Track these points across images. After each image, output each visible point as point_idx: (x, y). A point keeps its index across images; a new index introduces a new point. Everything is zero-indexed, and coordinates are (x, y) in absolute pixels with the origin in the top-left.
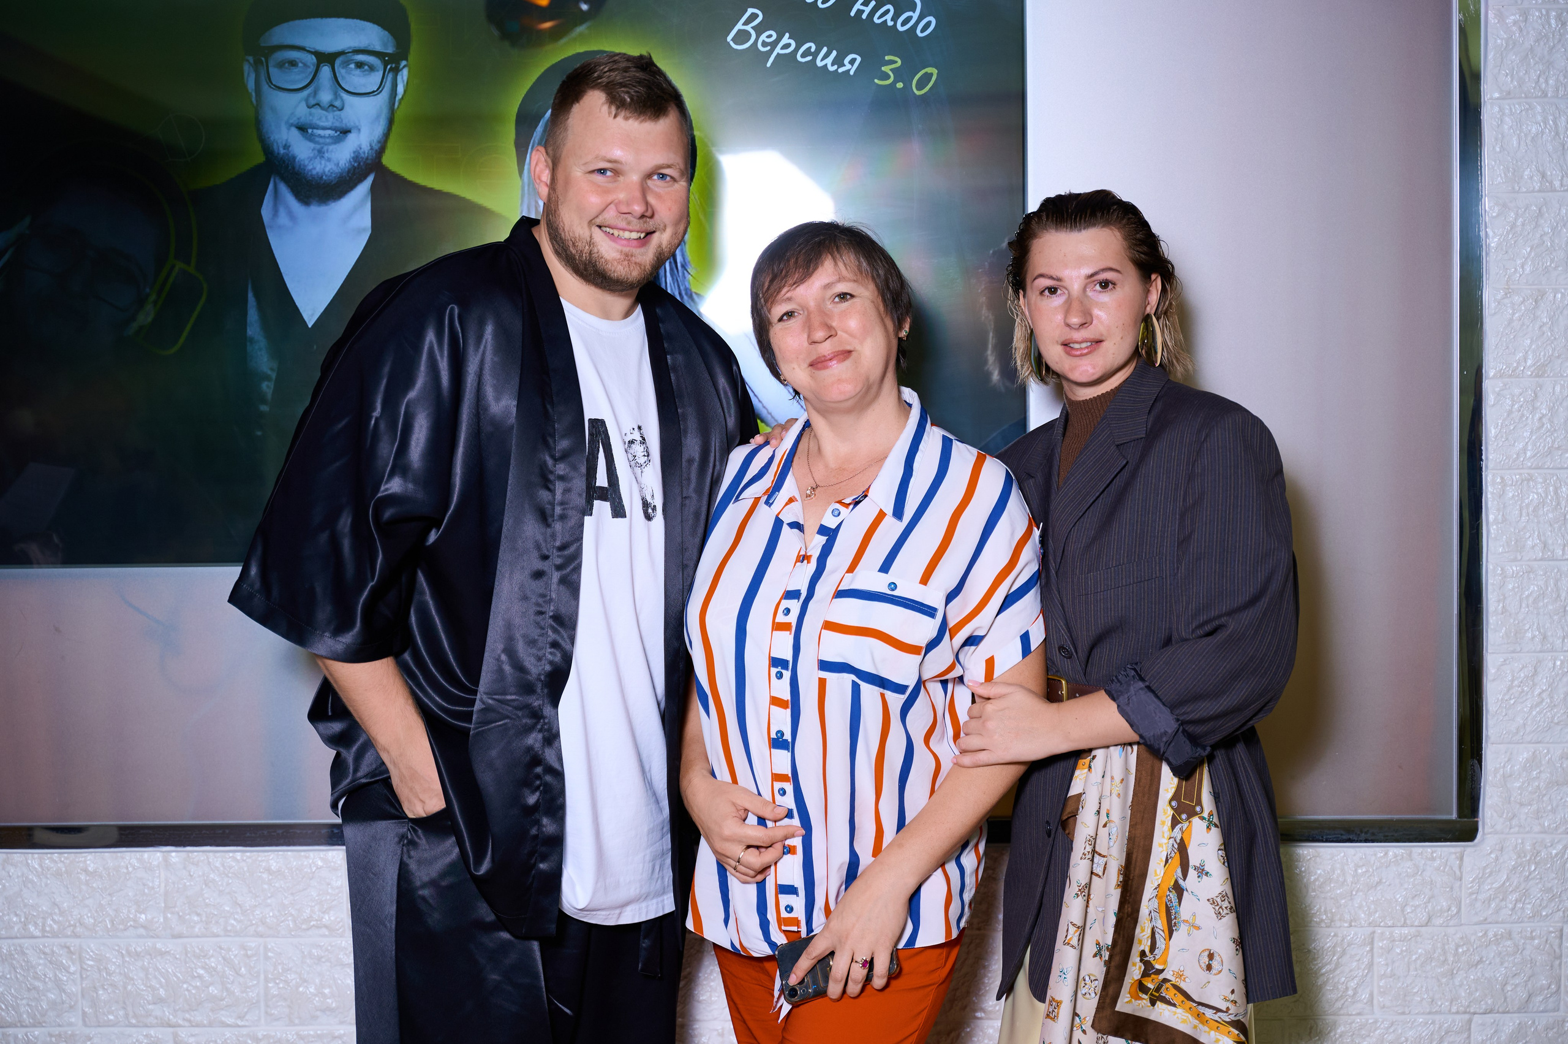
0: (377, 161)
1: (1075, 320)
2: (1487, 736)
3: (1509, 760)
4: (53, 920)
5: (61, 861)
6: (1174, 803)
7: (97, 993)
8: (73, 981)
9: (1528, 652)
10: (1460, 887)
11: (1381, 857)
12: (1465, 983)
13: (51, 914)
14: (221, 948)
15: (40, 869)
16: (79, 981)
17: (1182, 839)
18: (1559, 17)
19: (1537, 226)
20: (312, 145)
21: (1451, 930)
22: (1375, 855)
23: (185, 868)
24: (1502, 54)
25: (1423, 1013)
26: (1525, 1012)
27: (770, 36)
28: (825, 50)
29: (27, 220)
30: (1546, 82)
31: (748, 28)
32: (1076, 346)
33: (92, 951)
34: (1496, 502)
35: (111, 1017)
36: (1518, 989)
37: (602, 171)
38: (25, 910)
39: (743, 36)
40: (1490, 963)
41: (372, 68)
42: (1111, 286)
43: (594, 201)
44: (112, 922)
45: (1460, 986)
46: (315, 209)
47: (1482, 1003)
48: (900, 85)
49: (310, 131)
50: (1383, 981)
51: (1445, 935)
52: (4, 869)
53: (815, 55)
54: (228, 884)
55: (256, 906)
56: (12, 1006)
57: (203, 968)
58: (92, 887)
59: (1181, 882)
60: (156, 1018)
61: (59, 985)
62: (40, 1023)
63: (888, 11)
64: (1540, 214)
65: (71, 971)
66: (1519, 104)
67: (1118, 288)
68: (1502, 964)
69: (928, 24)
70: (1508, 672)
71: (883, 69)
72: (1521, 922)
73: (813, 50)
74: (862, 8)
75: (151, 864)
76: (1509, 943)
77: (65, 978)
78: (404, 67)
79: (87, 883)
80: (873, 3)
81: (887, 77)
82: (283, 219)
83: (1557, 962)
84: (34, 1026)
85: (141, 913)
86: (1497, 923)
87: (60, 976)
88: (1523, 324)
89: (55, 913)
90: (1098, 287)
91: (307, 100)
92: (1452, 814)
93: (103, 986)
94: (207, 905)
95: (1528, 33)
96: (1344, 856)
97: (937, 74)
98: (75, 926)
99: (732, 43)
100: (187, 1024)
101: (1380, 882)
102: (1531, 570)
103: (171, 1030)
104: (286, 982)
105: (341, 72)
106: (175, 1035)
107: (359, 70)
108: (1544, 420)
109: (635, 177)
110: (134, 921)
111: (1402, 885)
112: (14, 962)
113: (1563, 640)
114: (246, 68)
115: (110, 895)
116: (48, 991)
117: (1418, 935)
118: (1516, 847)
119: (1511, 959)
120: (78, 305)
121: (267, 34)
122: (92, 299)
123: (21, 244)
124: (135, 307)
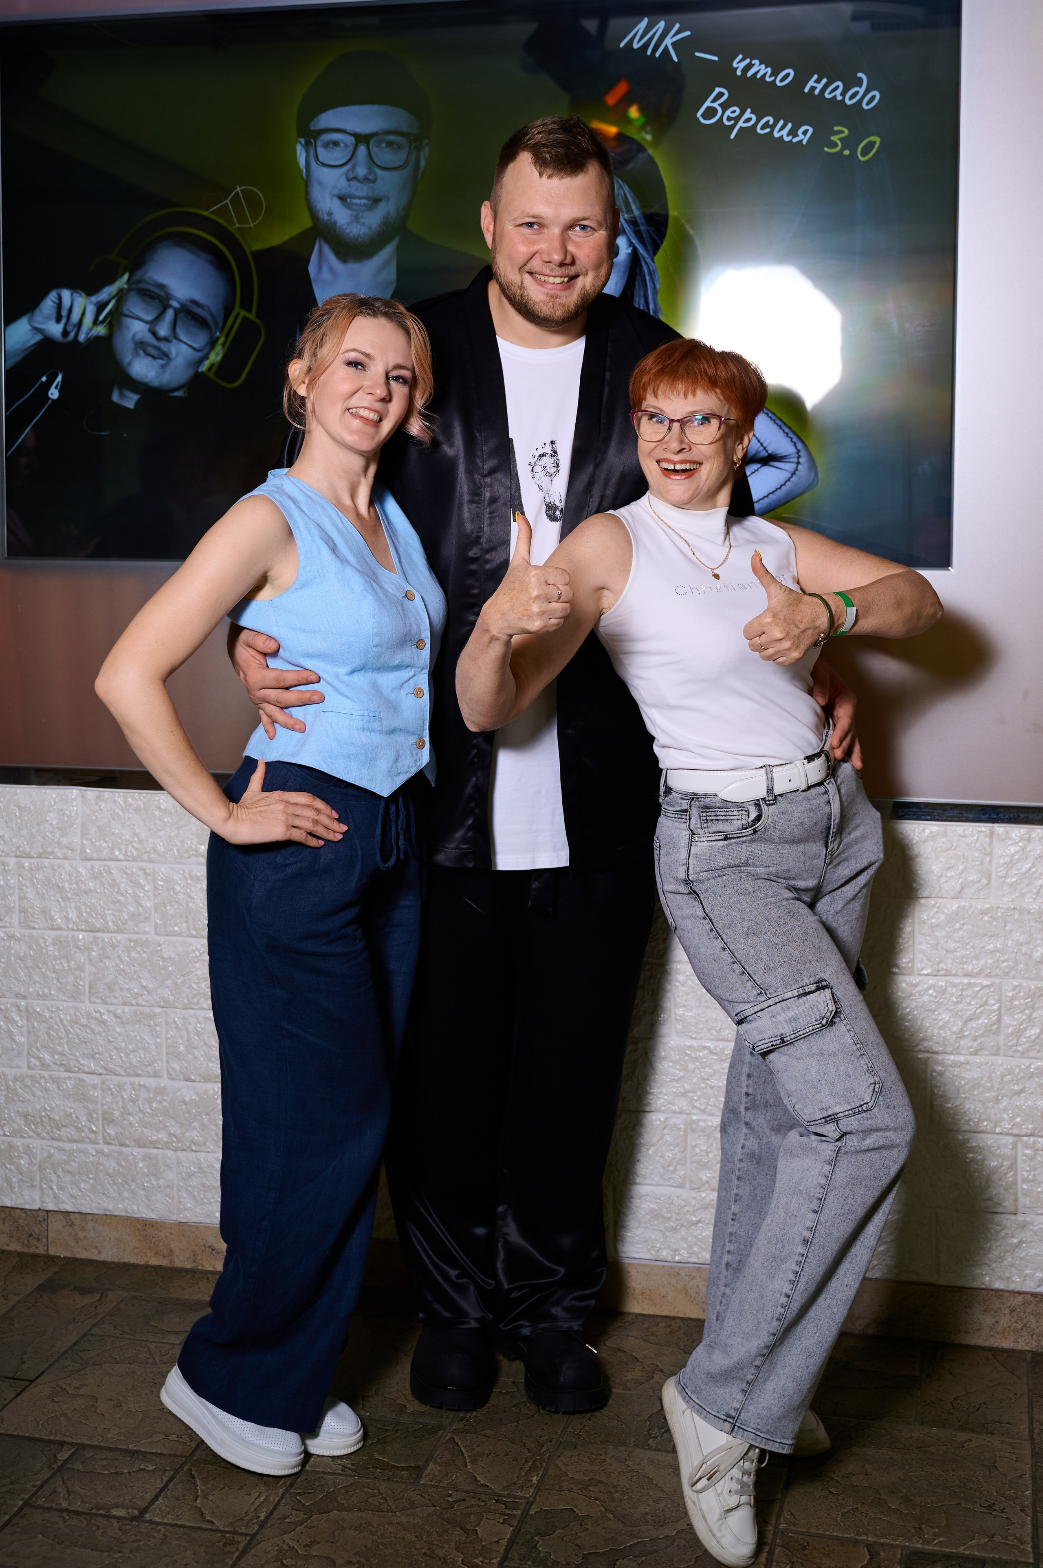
0: (402, 225)
4: (133, 847)
5: (140, 800)
7: (166, 908)
8: (148, 897)
13: (132, 842)
15: (124, 805)
16: (152, 898)
20: (350, 212)
27: (734, 112)
28: (781, 122)
31: (715, 105)
33: (162, 874)
35: (176, 929)
37: (530, 225)
38: (112, 838)
39: (710, 112)
41: (400, 147)
43: (523, 250)
44: (178, 850)
46: (352, 266)
48: (847, 152)
49: (348, 200)
52: (97, 804)
53: (773, 127)
56: (101, 915)
58: (164, 821)
61: (136, 898)
62: (122, 930)
63: (837, 87)
65: (146, 889)
69: (873, 97)
71: (832, 138)
73: (771, 123)
74: (815, 85)
77: (141, 895)
78: (426, 145)
79: (160, 818)
80: (824, 81)
81: (836, 145)
82: (326, 275)
84: (117, 932)
85: (201, 844)
87: (138, 893)
89: (135, 842)
91: (346, 175)
93: (170, 903)
97: (881, 142)
98: (149, 852)
99: (700, 119)
105: (374, 150)
107: (388, 148)
109: (556, 230)
110: (195, 850)
112: (103, 880)
115: (177, 828)
116: (129, 904)
120: (164, 346)
121: (316, 120)
122: (175, 341)
123: (121, 297)
124: (208, 348)
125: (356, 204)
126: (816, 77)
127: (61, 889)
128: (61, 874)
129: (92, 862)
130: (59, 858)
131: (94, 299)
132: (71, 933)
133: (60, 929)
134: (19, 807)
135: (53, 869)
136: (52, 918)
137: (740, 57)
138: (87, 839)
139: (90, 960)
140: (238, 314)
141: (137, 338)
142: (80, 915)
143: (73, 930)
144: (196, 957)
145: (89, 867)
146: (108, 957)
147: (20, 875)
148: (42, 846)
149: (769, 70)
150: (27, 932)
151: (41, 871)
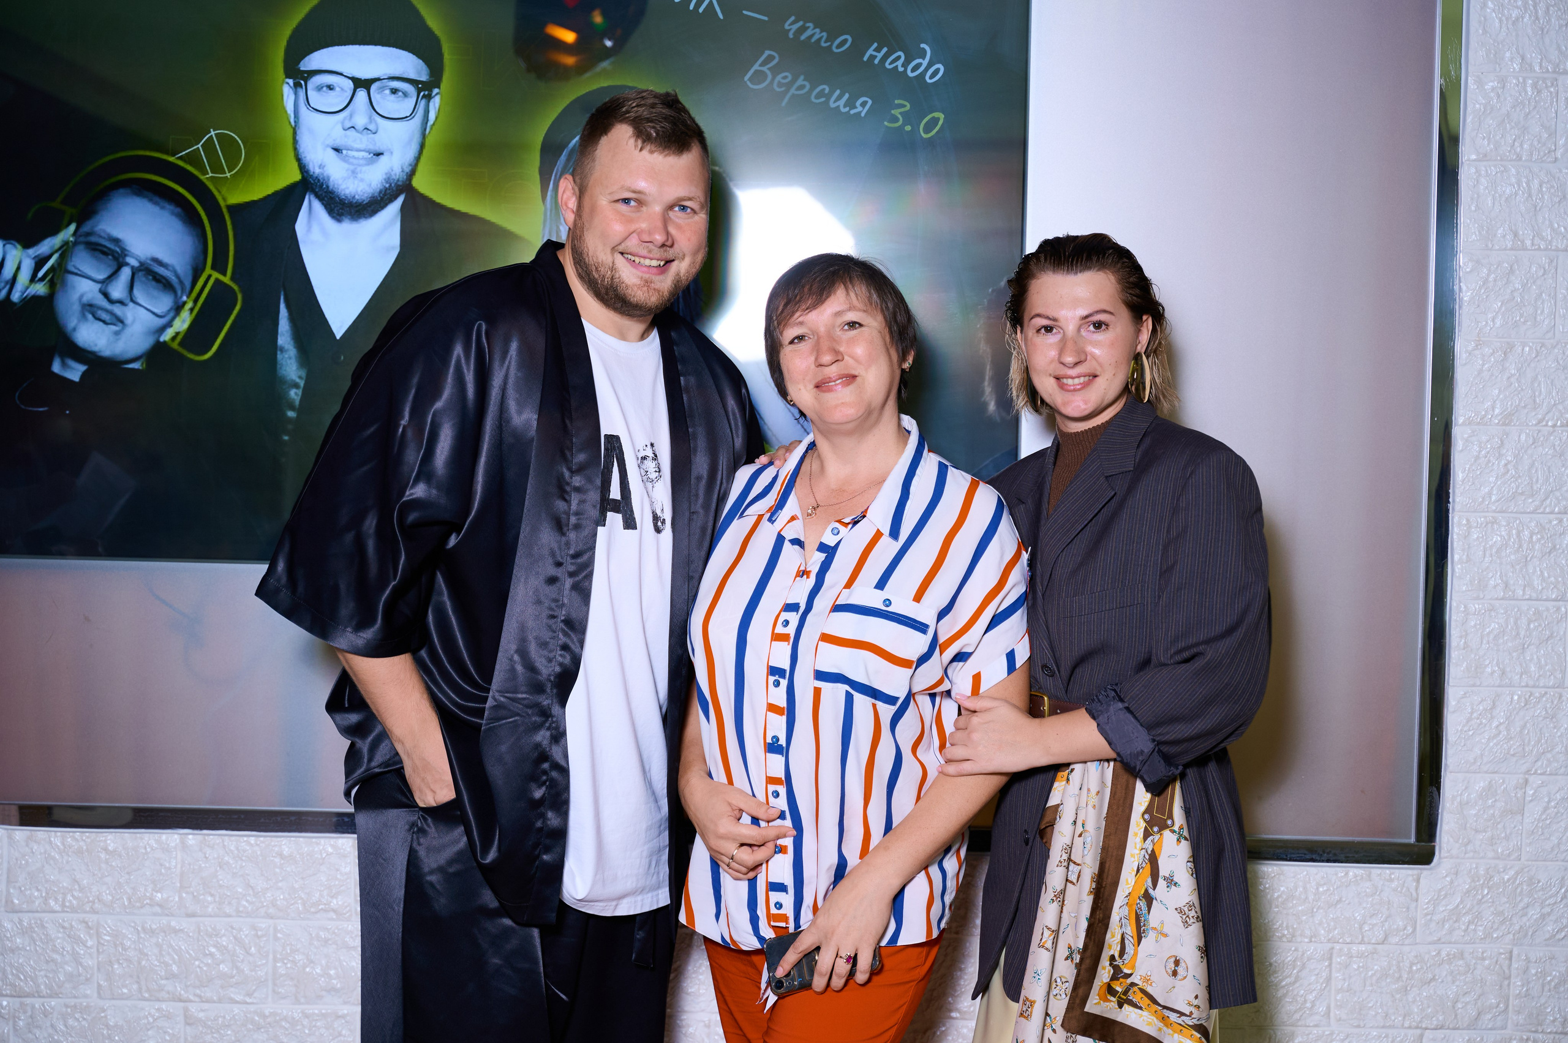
0: (408, 183)
1: (1069, 359)
2: (1446, 765)
3: (1466, 788)
4: (73, 896)
5: (83, 840)
6: (1147, 816)
7: (112, 967)
8: (90, 954)
9: (1487, 686)
10: (1416, 907)
11: (1342, 877)
12: (1418, 999)
13: (71, 890)
14: (232, 928)
15: (62, 847)
16: (95, 955)
17: (1153, 851)
18: (1535, 86)
19: (1508, 282)
20: (346, 166)
21: (1406, 949)
22: (1336, 874)
23: (201, 850)
24: (1479, 119)
25: (1377, 1027)
26: (1475, 1029)
27: (785, 78)
28: (838, 92)
29: (72, 228)
30: (1521, 145)
31: (765, 69)
32: (1070, 382)
33: (109, 927)
34: (1461, 543)
35: (125, 991)
36: (1469, 1007)
37: (626, 201)
38: (46, 886)
39: (759, 77)
40: (1442, 982)
41: (405, 95)
42: (1104, 327)
43: (618, 229)
44: (129, 899)
45: (1414, 1002)
46: (347, 226)
47: (1434, 1019)
48: (908, 128)
49: (344, 152)
50: (1340, 995)
51: (1400, 953)
52: (27, 845)
53: (828, 96)
54: (241, 867)
55: (267, 889)
56: (31, 977)
57: (215, 946)
58: (111, 866)
59: (1151, 891)
60: (168, 993)
61: (76, 959)
62: (57, 994)
63: (899, 58)
64: (1512, 271)
65: (89, 945)
66: (1495, 166)
67: (1110, 328)
68: (1453, 982)
69: (937, 71)
70: (1468, 704)
71: (893, 112)
72: (1473, 943)
73: (827, 91)
74: (875, 53)
75: (168, 845)
76: (1461, 962)
77: (82, 952)
78: (437, 94)
80: (885, 50)
81: (896, 120)
82: (316, 235)
83: (1506, 982)
84: (50, 996)
85: (157, 892)
86: (1450, 943)
87: (77, 949)
88: (1492, 375)
89: (75, 889)
90: (1092, 328)
91: (343, 123)
92: (1410, 838)
93: (118, 961)
94: (221, 886)
95: (1505, 99)
96: (1307, 874)
97: (944, 118)
98: (93, 902)
99: (749, 83)
100: (197, 999)
101: (1340, 901)
102: (1492, 609)
103: (182, 1004)
104: (294, 962)
105: (376, 97)
106: (186, 1010)
107: (393, 95)
108: (1510, 467)
109: (658, 208)
110: (151, 899)
111: (1360, 904)
112: (34, 935)
113: (1521, 676)
114: (286, 90)
115: (128, 873)
116: (66, 963)
117: (1375, 952)
118: (1470, 871)
119: (1462, 978)
120: (117, 310)
121: (307, 59)
122: (131, 305)
123: (65, 251)
124: (172, 314)
125: (354, 157)
126: (875, 45)
129: (20, 915)
131: (32, 252)
137: (793, 18)
138: (14, 888)
139: (15, 1030)
140: (209, 277)
141: (85, 300)
144: (149, 1023)
145: (16, 920)
146: (38, 1027)
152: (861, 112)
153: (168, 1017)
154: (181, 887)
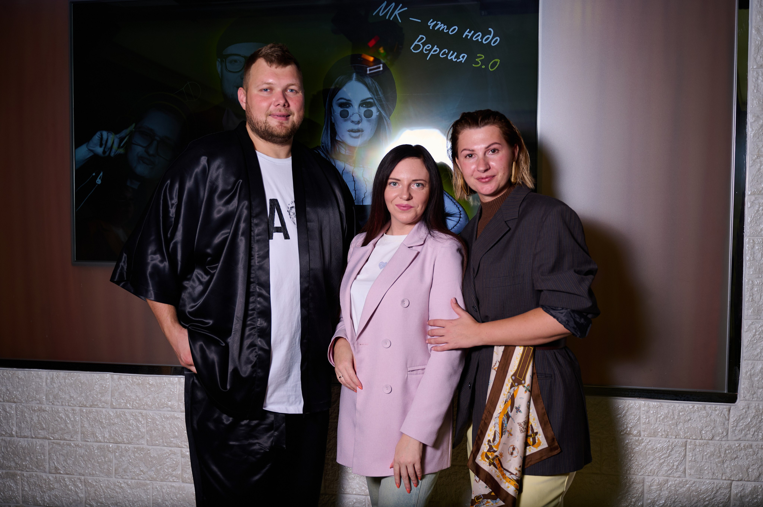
1: (482, 168)
2: (743, 356)
3: (753, 368)
4: (136, 402)
5: (140, 379)
6: (513, 377)
7: (152, 432)
8: (143, 427)
10: (728, 423)
11: (691, 408)
12: (729, 466)
13: (136, 400)
15: (131, 382)
16: (145, 427)
17: (513, 394)
21: (723, 443)
22: (688, 407)
24: (758, 48)
25: (709, 479)
26: (758, 481)
27: (429, 47)
28: (452, 52)
29: (134, 125)
31: (419, 43)
33: (151, 416)
34: (750, 251)
35: (157, 442)
36: (755, 471)
37: (265, 90)
38: (126, 398)
39: (417, 47)
40: (741, 459)
42: (497, 151)
44: (158, 404)
45: (727, 467)
47: (737, 476)
48: (483, 67)
50: (690, 463)
51: (720, 445)
52: (118, 381)
53: (448, 54)
56: (120, 435)
58: (151, 390)
59: (509, 413)
60: (174, 444)
61: (138, 427)
62: (131, 443)
63: (479, 35)
65: (143, 423)
67: (500, 152)
68: (747, 459)
69: (497, 40)
70: (754, 328)
71: (476, 60)
72: (757, 441)
73: (447, 52)
74: (468, 34)
75: (173, 382)
76: (750, 450)
77: (140, 426)
79: (149, 388)
80: (473, 32)
81: (478, 63)
82: (231, 124)
84: (128, 444)
85: (169, 401)
86: (745, 440)
87: (138, 424)
89: (137, 400)
90: (491, 153)
91: (241, 76)
92: (725, 391)
93: (154, 430)
96: (674, 407)
97: (500, 62)
98: (144, 405)
99: (412, 50)
101: (690, 419)
103: (180, 449)
106: (181, 451)
109: (279, 90)
110: (167, 404)
111: (700, 421)
112: (122, 418)
114: (218, 63)
115: (158, 393)
116: (134, 430)
117: (708, 443)
118: (755, 407)
119: (751, 457)
120: (152, 159)
121: (226, 49)
122: (157, 156)
123: (131, 135)
126: (468, 30)
127: (101, 423)
128: (101, 415)
129: (116, 409)
130: (101, 408)
131: (118, 136)
132: (106, 444)
133: (101, 442)
134: (81, 382)
135: (97, 413)
136: (96, 436)
137: (432, 20)
138: (114, 398)
139: (115, 457)
141: (139, 154)
142: (110, 436)
143: (107, 442)
144: (167, 456)
145: (115, 412)
146: (124, 456)
147: (81, 415)
148: (92, 402)
149: (446, 26)
150: (84, 443)
151: (91, 413)
152: (462, 60)
153: (175, 454)
154: (178, 400)
